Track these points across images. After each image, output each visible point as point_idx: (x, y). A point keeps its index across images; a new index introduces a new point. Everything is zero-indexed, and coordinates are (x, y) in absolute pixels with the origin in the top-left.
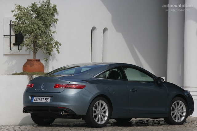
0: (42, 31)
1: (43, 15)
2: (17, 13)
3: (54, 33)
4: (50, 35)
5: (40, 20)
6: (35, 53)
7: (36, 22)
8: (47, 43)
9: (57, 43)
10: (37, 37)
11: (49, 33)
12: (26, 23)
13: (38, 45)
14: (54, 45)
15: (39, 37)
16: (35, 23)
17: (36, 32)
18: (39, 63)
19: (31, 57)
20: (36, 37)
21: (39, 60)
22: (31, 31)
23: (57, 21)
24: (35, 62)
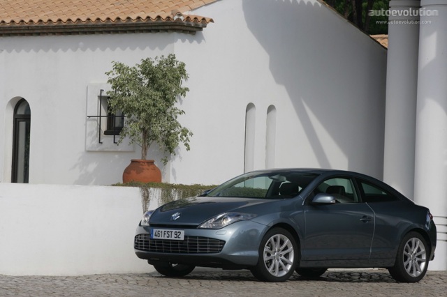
0: (159, 109)
1: (162, 81)
2: (115, 76)
3: (180, 113)
4: (173, 116)
5: (157, 90)
6: (145, 149)
7: (150, 94)
8: (166, 132)
9: (185, 132)
10: (150, 120)
11: (171, 113)
12: (129, 95)
13: (151, 134)
14: (179, 135)
15: (153, 120)
16: (148, 95)
17: (149, 111)
18: (151, 167)
19: (138, 157)
20: (148, 121)
21: (151, 163)
22: (141, 109)
23: (187, 92)
24: (146, 166)
